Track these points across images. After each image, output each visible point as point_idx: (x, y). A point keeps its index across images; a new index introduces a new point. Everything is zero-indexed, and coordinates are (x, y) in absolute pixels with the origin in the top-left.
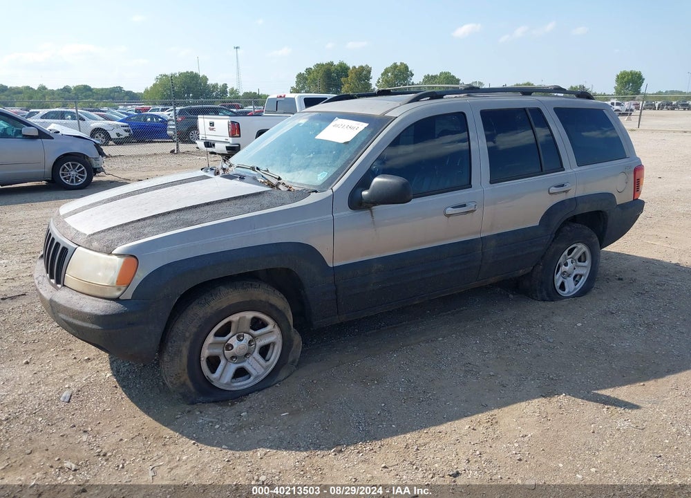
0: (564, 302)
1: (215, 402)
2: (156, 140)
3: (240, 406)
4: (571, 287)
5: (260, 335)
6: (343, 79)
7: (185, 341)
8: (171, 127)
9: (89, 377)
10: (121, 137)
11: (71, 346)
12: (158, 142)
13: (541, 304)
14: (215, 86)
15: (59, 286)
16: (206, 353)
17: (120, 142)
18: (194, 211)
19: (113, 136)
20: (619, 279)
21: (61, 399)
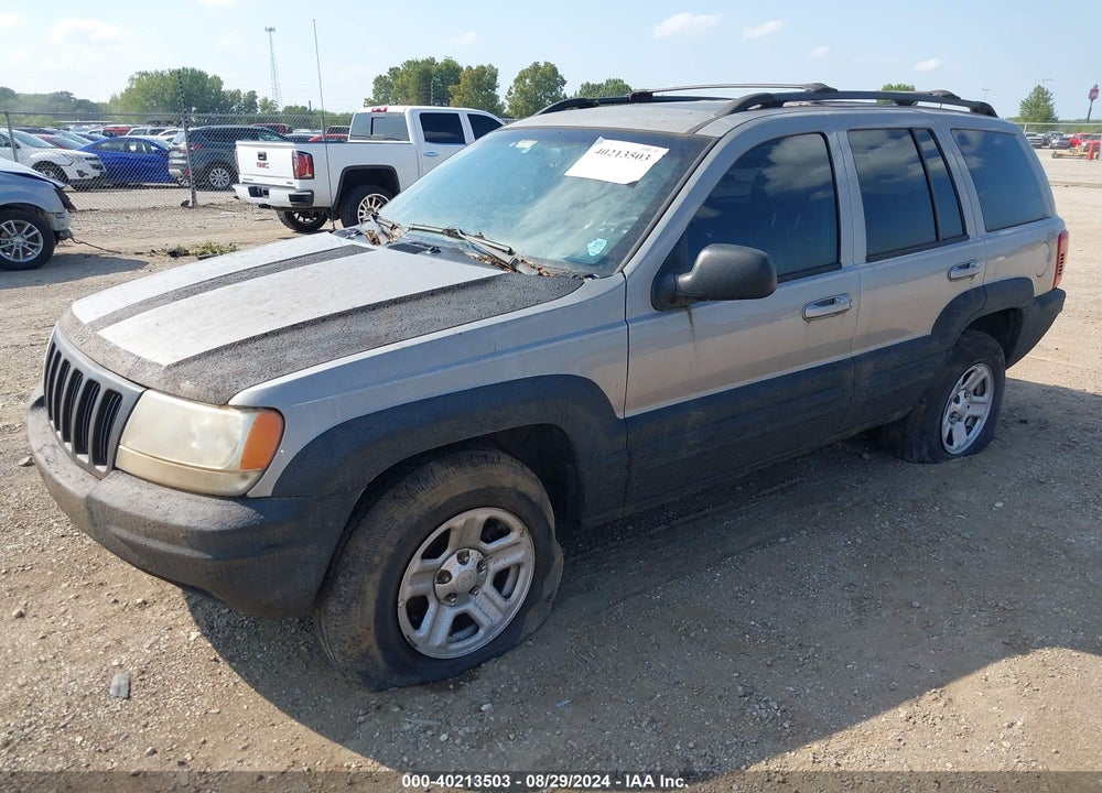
0: (953, 465)
1: (423, 683)
2: (148, 184)
3: (472, 691)
4: (962, 439)
5: (497, 551)
6: (450, 88)
7: (371, 572)
8: (175, 161)
9: (157, 642)
10: (85, 177)
11: (101, 576)
12: (156, 187)
13: (921, 468)
14: (236, 95)
15: (102, 469)
16: (406, 592)
17: (83, 186)
18: (373, 315)
19: (72, 174)
20: (1022, 422)
21: (112, 691)
